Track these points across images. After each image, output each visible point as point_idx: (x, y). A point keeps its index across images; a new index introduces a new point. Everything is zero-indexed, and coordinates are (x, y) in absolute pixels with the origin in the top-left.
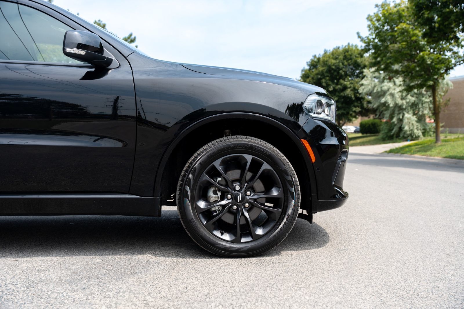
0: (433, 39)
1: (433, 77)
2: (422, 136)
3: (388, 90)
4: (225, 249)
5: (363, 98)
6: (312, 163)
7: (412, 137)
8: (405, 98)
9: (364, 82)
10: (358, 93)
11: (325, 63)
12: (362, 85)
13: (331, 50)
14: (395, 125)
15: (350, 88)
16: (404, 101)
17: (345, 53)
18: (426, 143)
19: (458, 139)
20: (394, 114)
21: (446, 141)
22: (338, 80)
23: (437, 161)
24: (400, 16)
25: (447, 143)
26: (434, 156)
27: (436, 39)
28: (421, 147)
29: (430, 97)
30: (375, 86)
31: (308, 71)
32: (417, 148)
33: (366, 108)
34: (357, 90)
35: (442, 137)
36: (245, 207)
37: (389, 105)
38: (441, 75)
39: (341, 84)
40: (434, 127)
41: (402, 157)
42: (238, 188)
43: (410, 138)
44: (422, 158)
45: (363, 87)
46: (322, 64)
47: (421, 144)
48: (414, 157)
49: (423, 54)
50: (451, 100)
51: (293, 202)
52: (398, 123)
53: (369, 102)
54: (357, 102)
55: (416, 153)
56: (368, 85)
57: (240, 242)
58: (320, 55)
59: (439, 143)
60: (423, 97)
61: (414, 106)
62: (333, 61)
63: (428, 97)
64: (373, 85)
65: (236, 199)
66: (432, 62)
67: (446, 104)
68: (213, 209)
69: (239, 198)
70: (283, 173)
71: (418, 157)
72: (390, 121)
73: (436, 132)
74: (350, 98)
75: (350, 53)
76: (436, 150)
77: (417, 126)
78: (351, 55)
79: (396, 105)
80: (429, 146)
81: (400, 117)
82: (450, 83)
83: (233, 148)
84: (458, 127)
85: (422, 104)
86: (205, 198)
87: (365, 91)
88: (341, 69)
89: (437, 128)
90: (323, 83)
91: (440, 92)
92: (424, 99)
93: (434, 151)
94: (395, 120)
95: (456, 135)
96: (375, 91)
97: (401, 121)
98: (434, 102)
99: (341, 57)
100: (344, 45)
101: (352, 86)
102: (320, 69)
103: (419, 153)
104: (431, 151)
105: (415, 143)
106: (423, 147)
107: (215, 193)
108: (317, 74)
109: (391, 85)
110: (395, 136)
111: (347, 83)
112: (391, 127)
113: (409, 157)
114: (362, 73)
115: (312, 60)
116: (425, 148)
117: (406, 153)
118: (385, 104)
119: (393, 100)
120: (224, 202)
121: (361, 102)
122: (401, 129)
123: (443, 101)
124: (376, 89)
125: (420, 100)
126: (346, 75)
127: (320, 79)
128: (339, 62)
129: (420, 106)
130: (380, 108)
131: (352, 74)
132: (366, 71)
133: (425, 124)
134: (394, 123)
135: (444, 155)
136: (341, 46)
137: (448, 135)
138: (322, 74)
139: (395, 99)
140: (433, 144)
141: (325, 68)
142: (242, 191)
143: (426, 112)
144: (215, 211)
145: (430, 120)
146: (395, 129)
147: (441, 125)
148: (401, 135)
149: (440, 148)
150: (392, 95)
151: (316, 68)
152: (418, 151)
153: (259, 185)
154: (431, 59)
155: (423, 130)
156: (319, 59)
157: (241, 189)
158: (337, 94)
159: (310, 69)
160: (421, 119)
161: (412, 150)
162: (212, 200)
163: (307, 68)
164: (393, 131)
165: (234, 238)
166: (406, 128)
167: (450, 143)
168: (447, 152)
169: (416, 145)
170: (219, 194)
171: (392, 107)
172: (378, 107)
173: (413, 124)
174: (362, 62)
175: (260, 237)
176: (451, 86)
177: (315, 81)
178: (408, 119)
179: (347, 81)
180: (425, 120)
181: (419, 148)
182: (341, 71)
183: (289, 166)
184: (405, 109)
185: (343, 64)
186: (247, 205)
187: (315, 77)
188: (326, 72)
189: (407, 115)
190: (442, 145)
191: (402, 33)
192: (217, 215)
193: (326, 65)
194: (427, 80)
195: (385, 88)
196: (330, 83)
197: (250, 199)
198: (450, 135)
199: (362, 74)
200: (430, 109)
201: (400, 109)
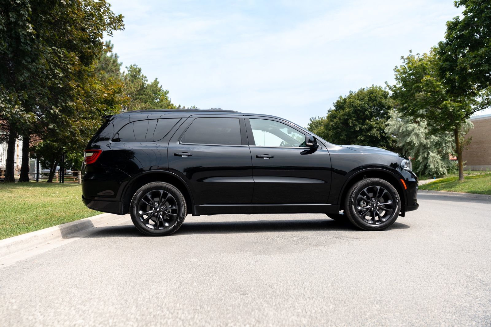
0: (454, 95)
1: (455, 121)
2: (447, 174)
3: (413, 130)
4: (370, 227)
5: (389, 138)
6: (405, 190)
7: (437, 174)
8: (429, 138)
9: (389, 122)
10: (384, 132)
11: (351, 105)
12: (388, 125)
13: (357, 92)
14: (420, 163)
15: (376, 127)
16: (428, 141)
17: (370, 95)
18: (451, 180)
19: (479, 176)
20: (419, 153)
21: (468, 178)
22: (364, 120)
23: (461, 196)
24: (424, 69)
25: (470, 180)
26: (458, 192)
27: (457, 95)
28: (446, 184)
29: (452, 136)
30: (400, 127)
31: (334, 112)
32: (443, 185)
33: (391, 147)
34: (383, 130)
35: (465, 174)
36: (377, 209)
37: (414, 144)
38: (463, 119)
39: (367, 124)
40: (457, 165)
41: (430, 192)
42: (374, 201)
43: (435, 175)
44: (448, 194)
45: (389, 127)
46: (349, 105)
47: (446, 182)
48: (441, 193)
49: (446, 103)
50: (472, 139)
51: (397, 207)
52: (423, 161)
53: (394, 141)
54: (383, 141)
55: (443, 189)
56: (394, 125)
57: (376, 224)
58: (346, 96)
59: (463, 180)
60: (446, 137)
61: (438, 145)
62: (359, 102)
63: (451, 137)
64: (398, 126)
65: (373, 205)
66: (454, 110)
67: (468, 143)
68: (363, 210)
69: (375, 205)
70: (393, 194)
71: (443, 192)
72: (416, 160)
73: (459, 169)
74: (377, 137)
75: (374, 94)
76: (460, 186)
77: (442, 164)
78: (376, 97)
79: (421, 144)
80: (453, 183)
81: (424, 156)
82: (471, 123)
83: (372, 183)
84: (480, 165)
85: (446, 143)
86: (360, 205)
87: (390, 131)
88: (366, 110)
89: (460, 165)
90: (350, 123)
91: (462, 132)
92: (447, 138)
93: (458, 187)
94: (420, 158)
95: (478, 172)
96: (400, 131)
97: (426, 159)
98: (456, 141)
99: (366, 98)
100: (369, 87)
101: (378, 126)
102: (347, 110)
103: (444, 189)
104: (456, 188)
105: (440, 180)
106: (449, 183)
107: (364, 203)
108: (344, 115)
109: (415, 125)
110: (420, 173)
111: (373, 123)
112: (416, 165)
113: (436, 193)
114: (387, 113)
115: (338, 102)
116: (449, 185)
117: (433, 189)
118: (410, 143)
119: (418, 140)
120: (368, 207)
121: (387, 141)
122: (426, 167)
123: (465, 140)
124: (401, 129)
125: (444, 139)
126: (371, 116)
127: (347, 119)
128: (364, 103)
129: (444, 145)
130: (406, 146)
131: (377, 115)
132: (391, 112)
133: (449, 162)
134: (419, 161)
135: (467, 191)
136: (366, 88)
137: (470, 172)
138: (349, 115)
139: (420, 139)
140: (457, 181)
141: (351, 109)
142: (376, 202)
143: (449, 151)
144: (364, 211)
145: (453, 157)
146: (421, 167)
147: (463, 163)
148: (427, 173)
149: (464, 184)
150: (417, 135)
151: (343, 109)
152: (444, 188)
153: (382, 199)
154: (453, 107)
155: (447, 167)
156: (345, 100)
157: (375, 201)
158: (364, 133)
159: (336, 110)
160: (444, 157)
161: (438, 186)
162: (362, 206)
163: (333, 108)
164: (419, 169)
165: (373, 222)
166: (432, 166)
167: (472, 180)
168: (470, 188)
169: (442, 182)
170: (365, 203)
171: (417, 146)
172: (404, 146)
173: (437, 162)
174: (386, 103)
175: (384, 222)
176: (472, 126)
177: (342, 121)
178: (433, 157)
179: (372, 122)
180: (448, 158)
181: (444, 184)
182: (367, 112)
183: (395, 191)
184: (429, 148)
185: (368, 105)
186: (378, 208)
187: (343, 117)
188: (353, 113)
189: (431, 154)
190: (465, 182)
191: (427, 85)
192: (365, 213)
193: (353, 106)
194: (449, 125)
195: (410, 128)
196: (357, 123)
197: (379, 205)
198: (472, 172)
199: (387, 115)
200: (453, 147)
201: (425, 147)
